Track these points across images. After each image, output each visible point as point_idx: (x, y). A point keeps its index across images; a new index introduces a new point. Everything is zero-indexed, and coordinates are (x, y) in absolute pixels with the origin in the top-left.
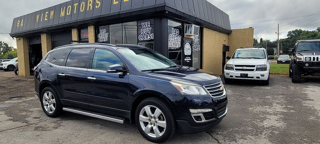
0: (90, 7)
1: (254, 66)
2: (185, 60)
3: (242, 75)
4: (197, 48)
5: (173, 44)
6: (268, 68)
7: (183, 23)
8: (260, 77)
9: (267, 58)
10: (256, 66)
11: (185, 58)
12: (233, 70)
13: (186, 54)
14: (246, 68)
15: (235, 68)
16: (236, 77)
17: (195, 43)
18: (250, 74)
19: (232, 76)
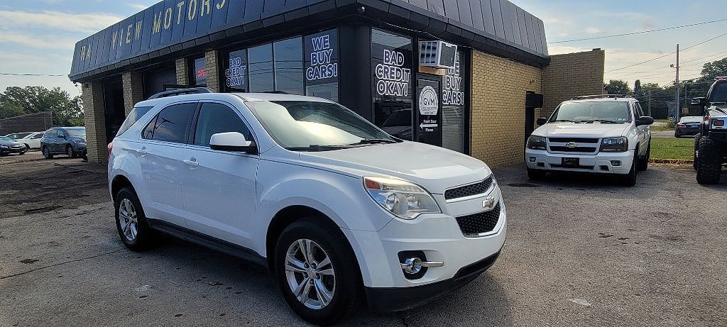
0: (206, 7)
1: (595, 140)
2: (422, 126)
3: (566, 163)
4: (454, 98)
5: (388, 88)
6: (632, 146)
7: (415, 37)
8: (610, 166)
9: (633, 122)
10: (600, 141)
11: (421, 122)
12: (546, 149)
13: (422, 113)
14: (575, 144)
15: (549, 144)
16: (552, 165)
17: (448, 87)
18: (584, 158)
19: (542, 164)
